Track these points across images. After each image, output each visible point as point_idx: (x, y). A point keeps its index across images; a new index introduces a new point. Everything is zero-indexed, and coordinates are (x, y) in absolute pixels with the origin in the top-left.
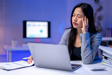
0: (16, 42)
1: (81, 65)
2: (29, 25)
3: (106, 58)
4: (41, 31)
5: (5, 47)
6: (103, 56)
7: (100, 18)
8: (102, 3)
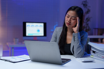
0: (18, 40)
1: (70, 59)
2: (28, 26)
3: (94, 52)
4: (39, 31)
5: (8, 44)
6: (92, 50)
7: (88, 20)
8: (90, 7)
